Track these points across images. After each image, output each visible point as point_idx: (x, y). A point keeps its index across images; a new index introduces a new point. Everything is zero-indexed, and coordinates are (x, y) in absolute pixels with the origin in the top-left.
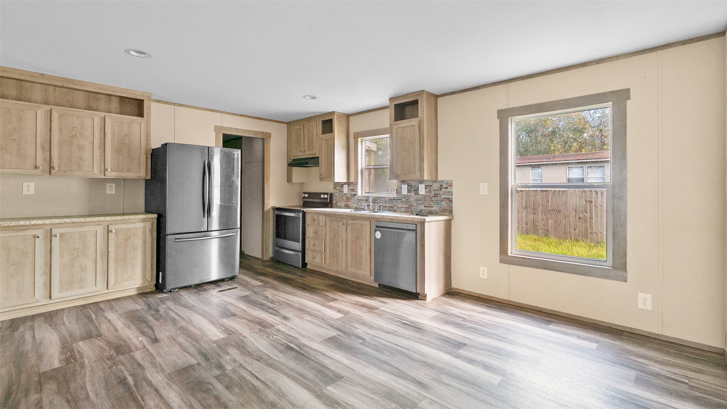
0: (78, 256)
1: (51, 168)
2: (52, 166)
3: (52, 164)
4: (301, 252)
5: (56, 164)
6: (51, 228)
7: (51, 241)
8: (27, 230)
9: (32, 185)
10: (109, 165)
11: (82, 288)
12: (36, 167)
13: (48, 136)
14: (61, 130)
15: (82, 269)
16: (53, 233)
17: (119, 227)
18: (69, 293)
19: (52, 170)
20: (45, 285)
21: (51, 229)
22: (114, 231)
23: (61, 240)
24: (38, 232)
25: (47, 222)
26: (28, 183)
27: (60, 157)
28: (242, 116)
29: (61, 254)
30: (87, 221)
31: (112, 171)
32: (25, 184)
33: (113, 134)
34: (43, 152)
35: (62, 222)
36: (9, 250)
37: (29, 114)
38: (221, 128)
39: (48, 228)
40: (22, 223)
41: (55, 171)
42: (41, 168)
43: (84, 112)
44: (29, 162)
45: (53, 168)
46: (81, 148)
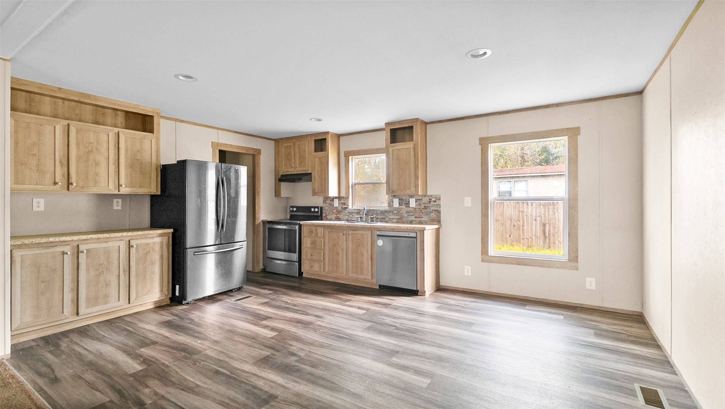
0: (102, 271)
1: (69, 184)
2: (70, 182)
3: (70, 180)
4: (297, 262)
5: (73, 179)
6: (78, 244)
7: (78, 257)
8: (56, 246)
9: (42, 201)
10: (123, 181)
11: (106, 303)
12: (55, 183)
13: (66, 151)
14: (78, 145)
15: (107, 285)
16: (80, 249)
17: (139, 242)
18: (96, 309)
19: (70, 186)
20: (72, 301)
21: (78, 246)
22: (135, 246)
23: (87, 256)
24: (67, 249)
25: (75, 238)
26: (38, 200)
27: (77, 172)
28: (236, 132)
29: (88, 270)
30: (112, 236)
31: (126, 187)
32: (35, 200)
33: (126, 150)
34: (61, 168)
35: (88, 238)
36: (39, 267)
37: (48, 129)
38: (218, 144)
39: (76, 244)
40: (52, 239)
41: (73, 187)
42: (60, 184)
43: (100, 128)
44: (48, 179)
45: (71, 184)
46: (97, 164)
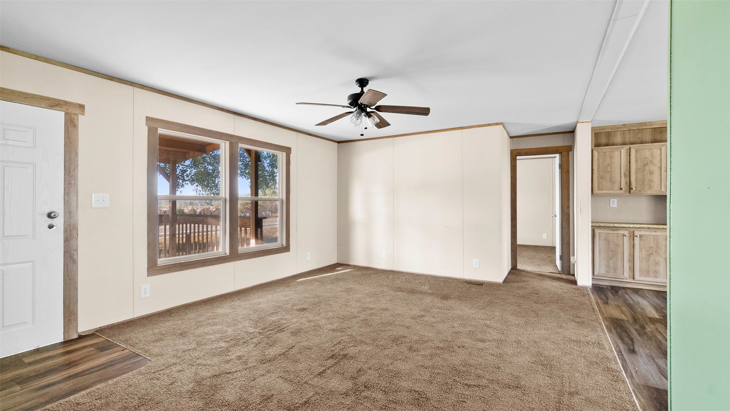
0: (652, 253)
1: (630, 189)
2: (631, 187)
3: (631, 186)
5: (633, 186)
6: (634, 230)
7: (634, 240)
8: (619, 230)
9: (616, 200)
11: (656, 277)
12: (621, 189)
13: (628, 167)
14: (636, 161)
15: (656, 264)
16: (635, 234)
18: (647, 279)
19: (631, 190)
20: (630, 268)
21: (634, 231)
23: (640, 240)
24: (626, 233)
25: (632, 226)
27: (636, 180)
29: (641, 249)
30: (660, 228)
32: (612, 200)
34: (625, 178)
35: (641, 227)
36: (609, 242)
37: (617, 154)
39: (632, 230)
40: (616, 225)
41: (633, 191)
42: (624, 189)
43: (654, 145)
44: (617, 186)
45: (632, 189)
46: (651, 173)
